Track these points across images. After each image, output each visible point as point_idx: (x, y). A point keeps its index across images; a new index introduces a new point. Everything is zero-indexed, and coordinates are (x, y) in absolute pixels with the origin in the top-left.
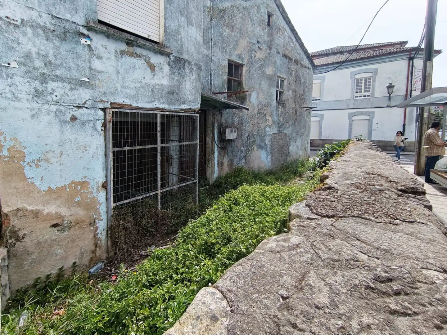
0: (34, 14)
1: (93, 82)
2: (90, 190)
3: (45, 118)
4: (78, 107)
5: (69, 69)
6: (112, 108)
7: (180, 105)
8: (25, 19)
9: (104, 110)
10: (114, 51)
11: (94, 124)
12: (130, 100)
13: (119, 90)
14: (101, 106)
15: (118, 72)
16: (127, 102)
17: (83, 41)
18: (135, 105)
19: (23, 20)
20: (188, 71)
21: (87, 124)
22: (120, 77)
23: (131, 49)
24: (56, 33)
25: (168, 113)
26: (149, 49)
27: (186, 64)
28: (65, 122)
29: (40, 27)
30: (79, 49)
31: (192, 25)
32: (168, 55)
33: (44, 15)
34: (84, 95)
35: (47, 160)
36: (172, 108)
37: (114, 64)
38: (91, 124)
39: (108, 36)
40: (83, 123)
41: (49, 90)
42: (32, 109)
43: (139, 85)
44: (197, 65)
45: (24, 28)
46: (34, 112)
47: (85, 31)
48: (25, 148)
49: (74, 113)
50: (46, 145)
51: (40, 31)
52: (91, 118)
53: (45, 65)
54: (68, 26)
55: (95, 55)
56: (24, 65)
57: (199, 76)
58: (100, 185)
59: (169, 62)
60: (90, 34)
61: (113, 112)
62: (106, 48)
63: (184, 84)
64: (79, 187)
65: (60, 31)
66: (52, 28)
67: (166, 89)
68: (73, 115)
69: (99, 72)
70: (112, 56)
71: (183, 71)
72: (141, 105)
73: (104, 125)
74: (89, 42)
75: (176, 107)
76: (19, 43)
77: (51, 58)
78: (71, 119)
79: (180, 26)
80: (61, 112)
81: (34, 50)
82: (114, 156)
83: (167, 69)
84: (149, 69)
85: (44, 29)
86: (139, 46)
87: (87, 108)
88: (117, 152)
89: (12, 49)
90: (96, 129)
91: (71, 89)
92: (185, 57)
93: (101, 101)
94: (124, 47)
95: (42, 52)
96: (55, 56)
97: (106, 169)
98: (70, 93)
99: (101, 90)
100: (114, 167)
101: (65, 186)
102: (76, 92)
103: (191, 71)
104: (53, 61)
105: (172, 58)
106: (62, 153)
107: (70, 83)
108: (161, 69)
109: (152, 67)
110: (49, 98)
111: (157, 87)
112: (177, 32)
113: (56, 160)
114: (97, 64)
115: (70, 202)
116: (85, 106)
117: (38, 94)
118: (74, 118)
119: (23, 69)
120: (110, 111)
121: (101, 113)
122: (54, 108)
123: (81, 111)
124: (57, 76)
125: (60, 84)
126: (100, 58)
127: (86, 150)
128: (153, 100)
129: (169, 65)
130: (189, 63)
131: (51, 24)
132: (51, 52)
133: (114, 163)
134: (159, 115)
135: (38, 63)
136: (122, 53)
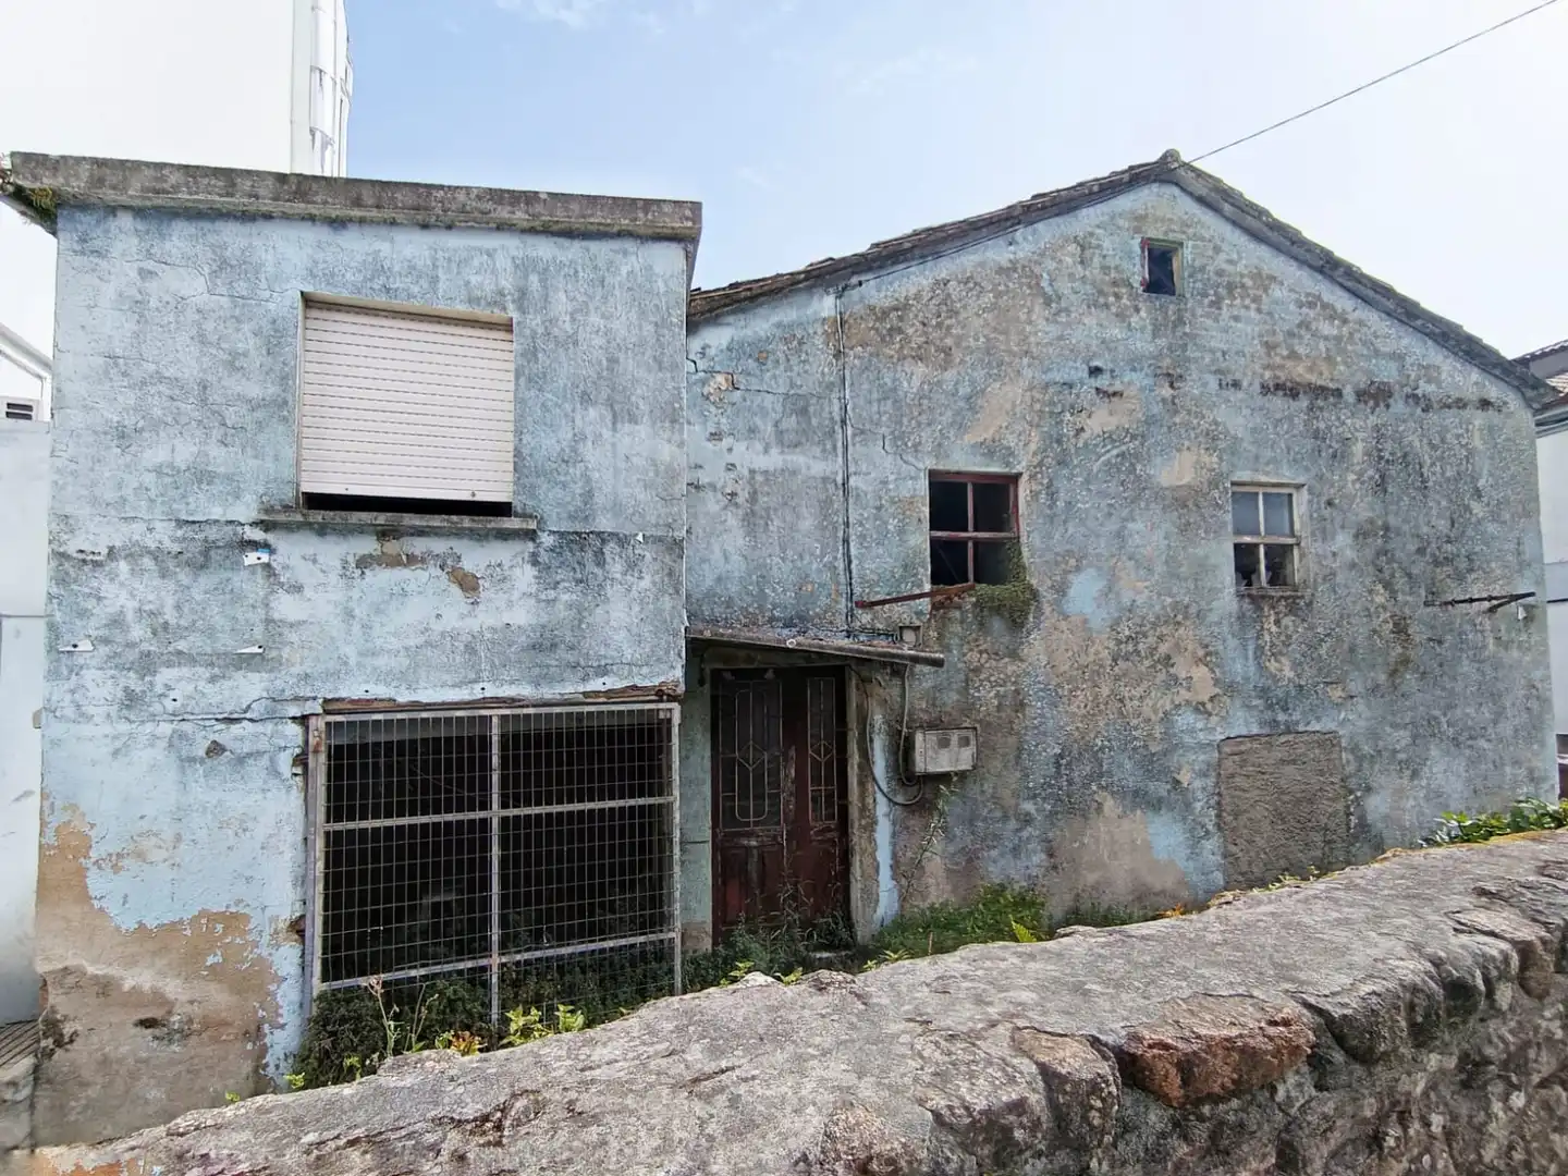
0: (139, 527)
1: (274, 654)
2: (250, 938)
3: (144, 756)
4: (230, 721)
5: (210, 632)
6: (327, 712)
7: (584, 680)
8: (118, 544)
9: (303, 720)
10: (338, 564)
11: (272, 760)
12: (388, 685)
13: (352, 661)
14: (295, 711)
15: (349, 614)
16: (380, 691)
17: (251, 558)
18: (404, 697)
19: (111, 549)
20: (616, 568)
21: (251, 761)
22: (356, 628)
23: (392, 547)
24: (183, 558)
25: (531, 711)
26: (458, 533)
27: (611, 548)
28: (192, 760)
29: (149, 552)
30: (239, 580)
31: (633, 420)
32: (531, 535)
33: (158, 525)
34: (250, 688)
35: (140, 856)
36: (548, 693)
37: (338, 596)
38: (265, 761)
39: (322, 530)
40: (241, 760)
41: (159, 689)
42: (115, 738)
43: (421, 640)
44: (660, 540)
45: (113, 565)
46: (118, 744)
47: (257, 535)
48: (93, 826)
49: (216, 737)
50: (142, 817)
51: (147, 562)
52: (263, 745)
53: (154, 633)
54: (212, 533)
55: (281, 585)
56: (106, 641)
57: (670, 574)
58: (283, 925)
59: (534, 555)
60: (270, 538)
61: (328, 724)
62: (315, 561)
63: (599, 611)
64: (220, 927)
65: (195, 549)
66: (176, 548)
67: (523, 638)
68: (214, 742)
69: (292, 625)
70: (333, 578)
71: (596, 570)
72: (425, 697)
73: (301, 760)
74: (265, 558)
75: (570, 688)
76: (99, 599)
77: (170, 616)
78: (209, 752)
79: (579, 438)
80: (182, 736)
81: (131, 605)
82: (327, 845)
83: (525, 576)
84: (455, 589)
85: (157, 555)
86: (421, 532)
87: (251, 720)
88: (338, 834)
89: (83, 614)
90: (277, 774)
91: (213, 680)
92: (604, 523)
93: (296, 699)
94: (368, 545)
95: (147, 608)
96: (178, 607)
97: (302, 880)
98: (209, 689)
99: (296, 670)
100: (326, 876)
101: (181, 922)
102: (227, 684)
103: (632, 566)
104: (173, 621)
105: (547, 540)
106: (178, 838)
107: (212, 664)
108: (504, 580)
109: (468, 584)
110: (157, 708)
111: (488, 635)
112: (570, 458)
113: (164, 854)
114: (286, 607)
115: (190, 964)
116: (248, 715)
117: (131, 700)
118: (216, 749)
119: (104, 650)
120: (318, 724)
121: (294, 730)
122: (166, 729)
123: (235, 729)
124: (180, 653)
125: (185, 671)
126: (297, 589)
127: (244, 830)
128: (472, 676)
129: (535, 562)
130: (623, 541)
131: (175, 540)
132: (170, 601)
133: (327, 866)
134: (495, 720)
135: (138, 632)
136: (364, 563)
